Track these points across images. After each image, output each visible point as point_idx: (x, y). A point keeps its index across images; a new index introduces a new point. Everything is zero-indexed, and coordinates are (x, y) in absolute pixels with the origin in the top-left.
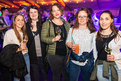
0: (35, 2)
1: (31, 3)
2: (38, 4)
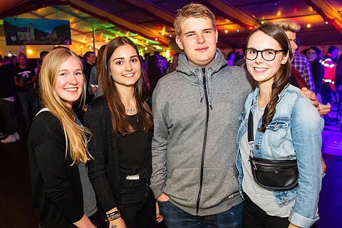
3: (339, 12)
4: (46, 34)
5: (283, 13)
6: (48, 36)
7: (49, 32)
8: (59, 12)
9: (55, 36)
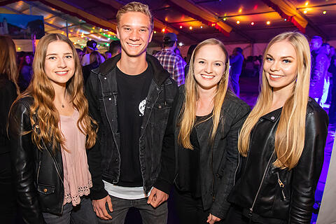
0: (219, 18)
1: (208, 21)
2: (225, 22)
3: (297, 9)
4: (20, 29)
5: (244, 10)
6: (22, 31)
7: (23, 27)
8: (34, 8)
9: (29, 31)
